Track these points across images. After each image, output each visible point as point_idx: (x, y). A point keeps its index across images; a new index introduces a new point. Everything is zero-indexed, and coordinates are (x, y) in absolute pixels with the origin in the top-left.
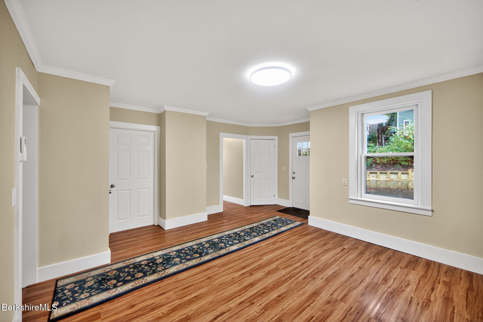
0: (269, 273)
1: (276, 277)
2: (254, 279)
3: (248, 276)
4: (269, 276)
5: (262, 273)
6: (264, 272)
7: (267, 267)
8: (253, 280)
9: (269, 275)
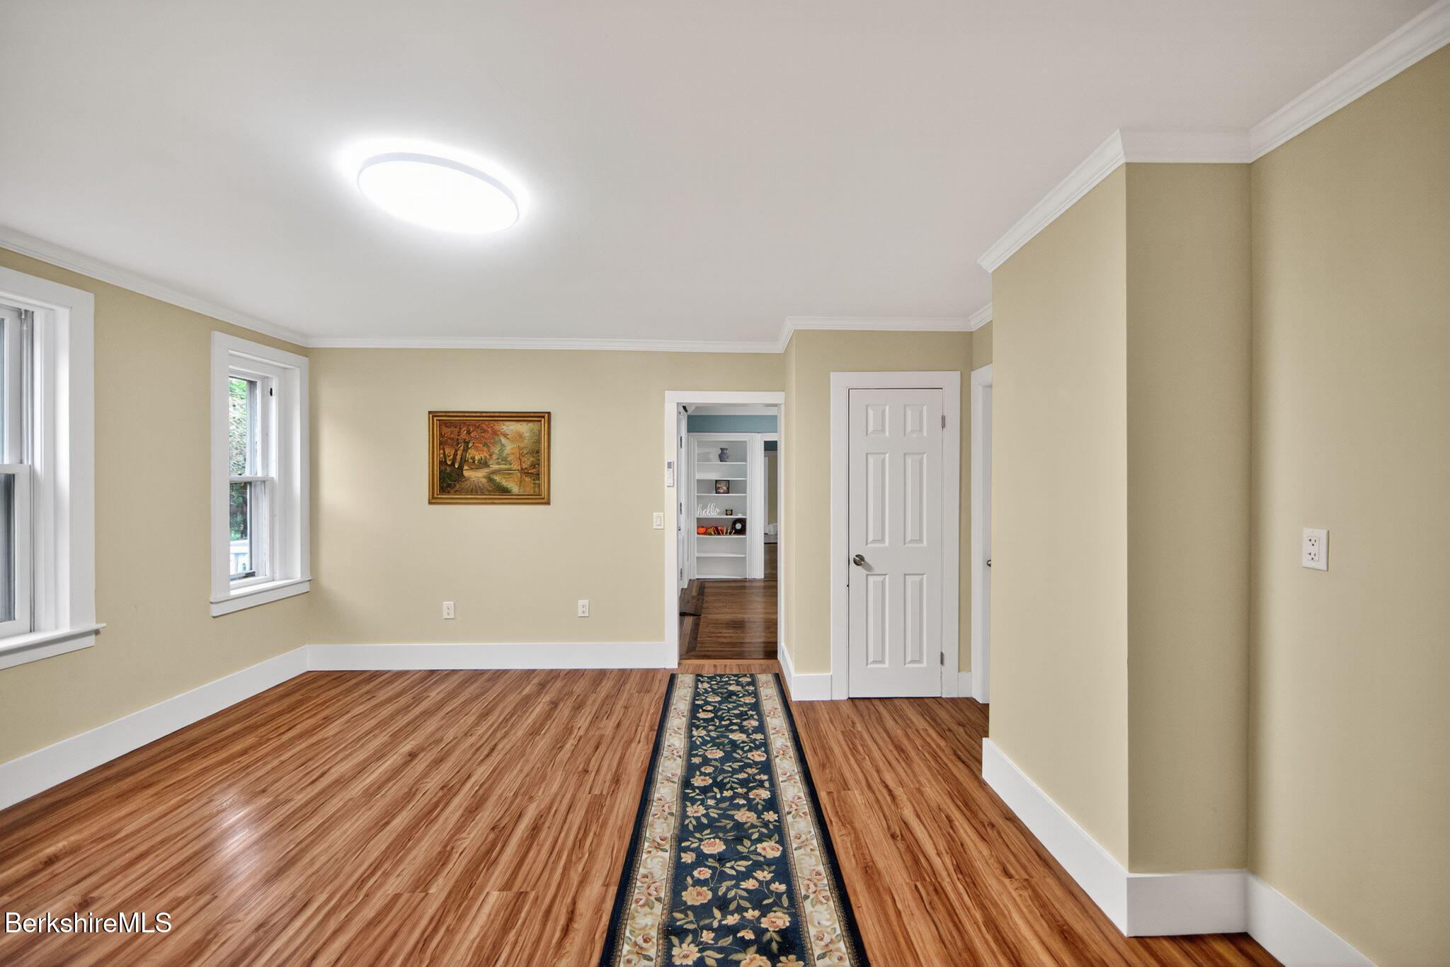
0: (444, 856)
1: (415, 858)
2: (477, 823)
3: (498, 820)
4: (439, 849)
5: (464, 845)
6: (462, 852)
7: (460, 870)
8: (476, 819)
9: (440, 852)
